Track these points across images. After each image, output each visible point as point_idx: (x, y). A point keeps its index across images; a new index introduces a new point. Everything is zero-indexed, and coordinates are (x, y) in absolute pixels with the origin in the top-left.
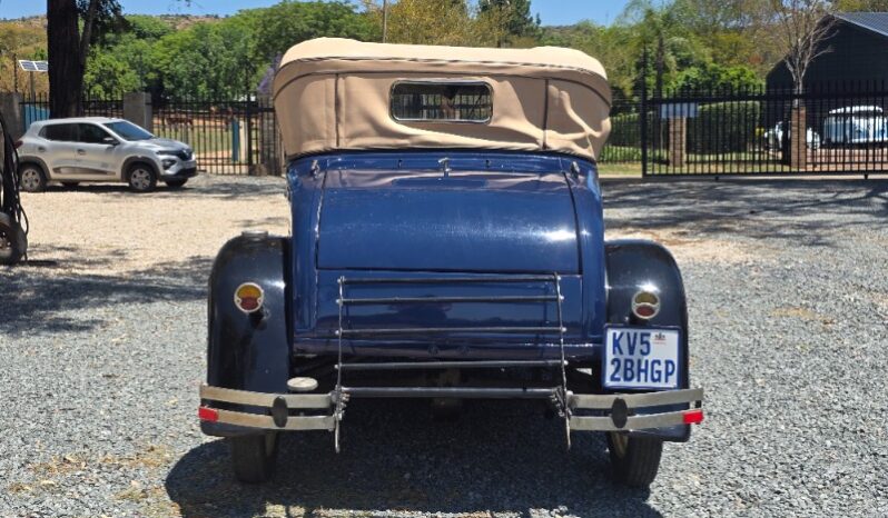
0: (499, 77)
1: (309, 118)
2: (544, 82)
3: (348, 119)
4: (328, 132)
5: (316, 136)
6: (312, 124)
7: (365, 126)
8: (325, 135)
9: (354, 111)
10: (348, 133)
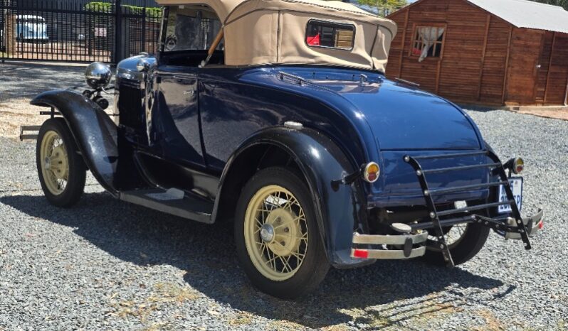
0: (359, 22)
1: (260, 41)
2: (376, 27)
3: (283, 43)
4: (272, 51)
5: (265, 54)
6: (262, 45)
7: (293, 49)
8: (270, 53)
9: (288, 38)
10: (283, 53)
